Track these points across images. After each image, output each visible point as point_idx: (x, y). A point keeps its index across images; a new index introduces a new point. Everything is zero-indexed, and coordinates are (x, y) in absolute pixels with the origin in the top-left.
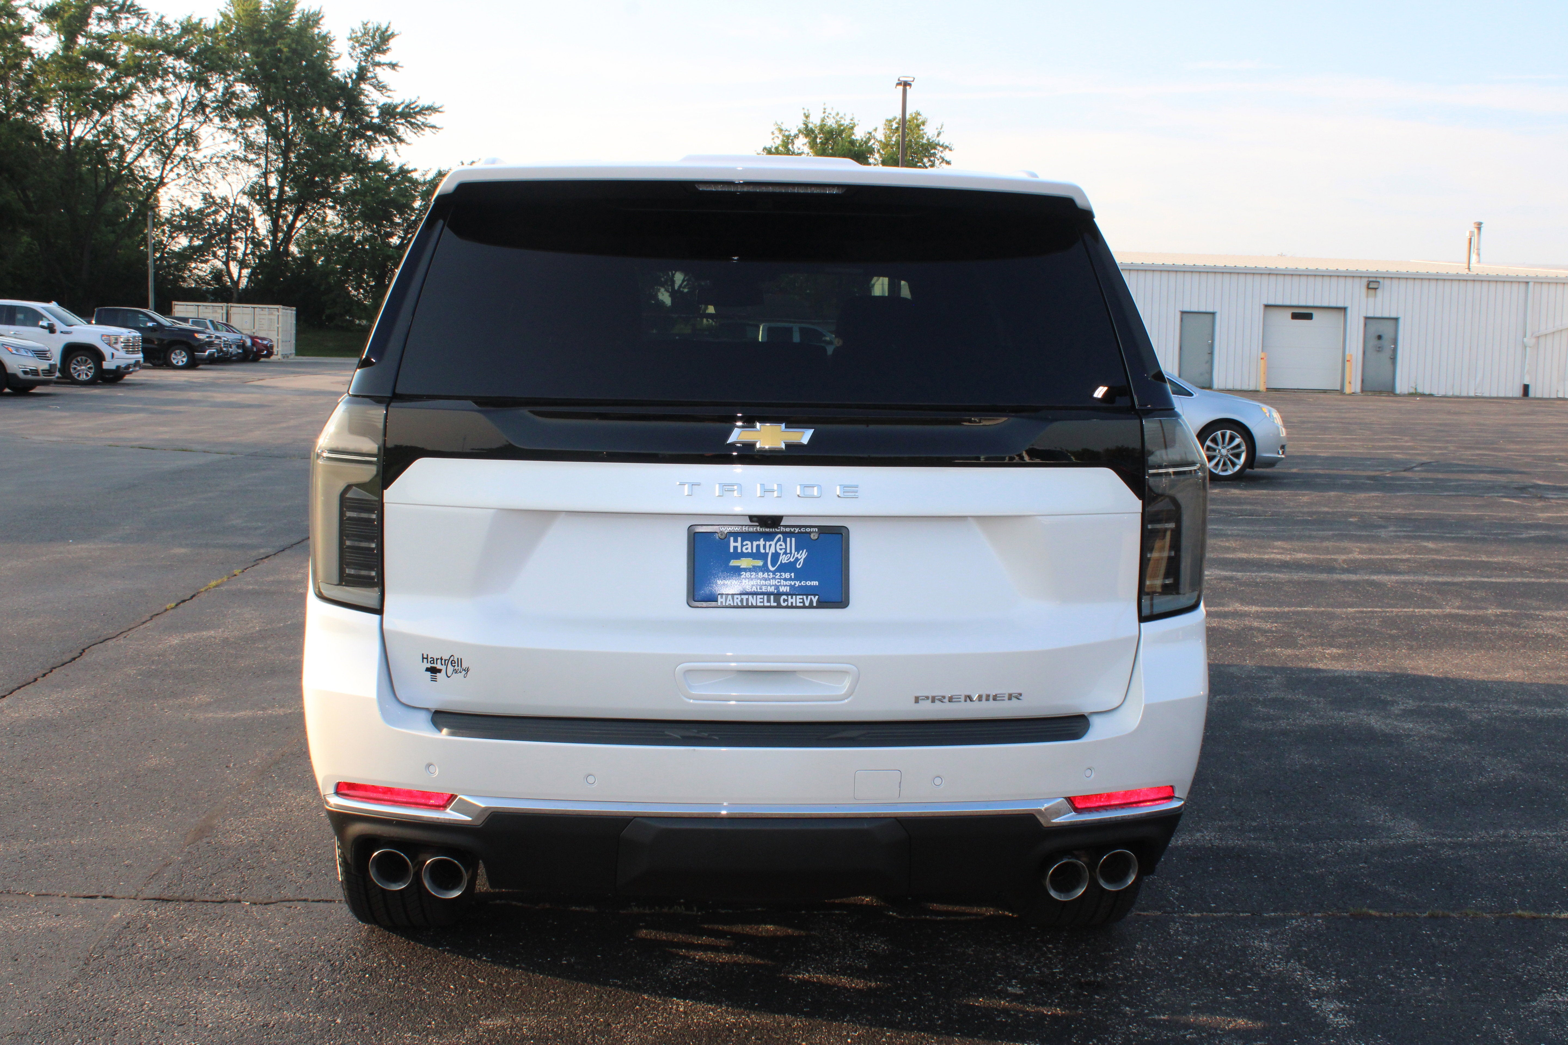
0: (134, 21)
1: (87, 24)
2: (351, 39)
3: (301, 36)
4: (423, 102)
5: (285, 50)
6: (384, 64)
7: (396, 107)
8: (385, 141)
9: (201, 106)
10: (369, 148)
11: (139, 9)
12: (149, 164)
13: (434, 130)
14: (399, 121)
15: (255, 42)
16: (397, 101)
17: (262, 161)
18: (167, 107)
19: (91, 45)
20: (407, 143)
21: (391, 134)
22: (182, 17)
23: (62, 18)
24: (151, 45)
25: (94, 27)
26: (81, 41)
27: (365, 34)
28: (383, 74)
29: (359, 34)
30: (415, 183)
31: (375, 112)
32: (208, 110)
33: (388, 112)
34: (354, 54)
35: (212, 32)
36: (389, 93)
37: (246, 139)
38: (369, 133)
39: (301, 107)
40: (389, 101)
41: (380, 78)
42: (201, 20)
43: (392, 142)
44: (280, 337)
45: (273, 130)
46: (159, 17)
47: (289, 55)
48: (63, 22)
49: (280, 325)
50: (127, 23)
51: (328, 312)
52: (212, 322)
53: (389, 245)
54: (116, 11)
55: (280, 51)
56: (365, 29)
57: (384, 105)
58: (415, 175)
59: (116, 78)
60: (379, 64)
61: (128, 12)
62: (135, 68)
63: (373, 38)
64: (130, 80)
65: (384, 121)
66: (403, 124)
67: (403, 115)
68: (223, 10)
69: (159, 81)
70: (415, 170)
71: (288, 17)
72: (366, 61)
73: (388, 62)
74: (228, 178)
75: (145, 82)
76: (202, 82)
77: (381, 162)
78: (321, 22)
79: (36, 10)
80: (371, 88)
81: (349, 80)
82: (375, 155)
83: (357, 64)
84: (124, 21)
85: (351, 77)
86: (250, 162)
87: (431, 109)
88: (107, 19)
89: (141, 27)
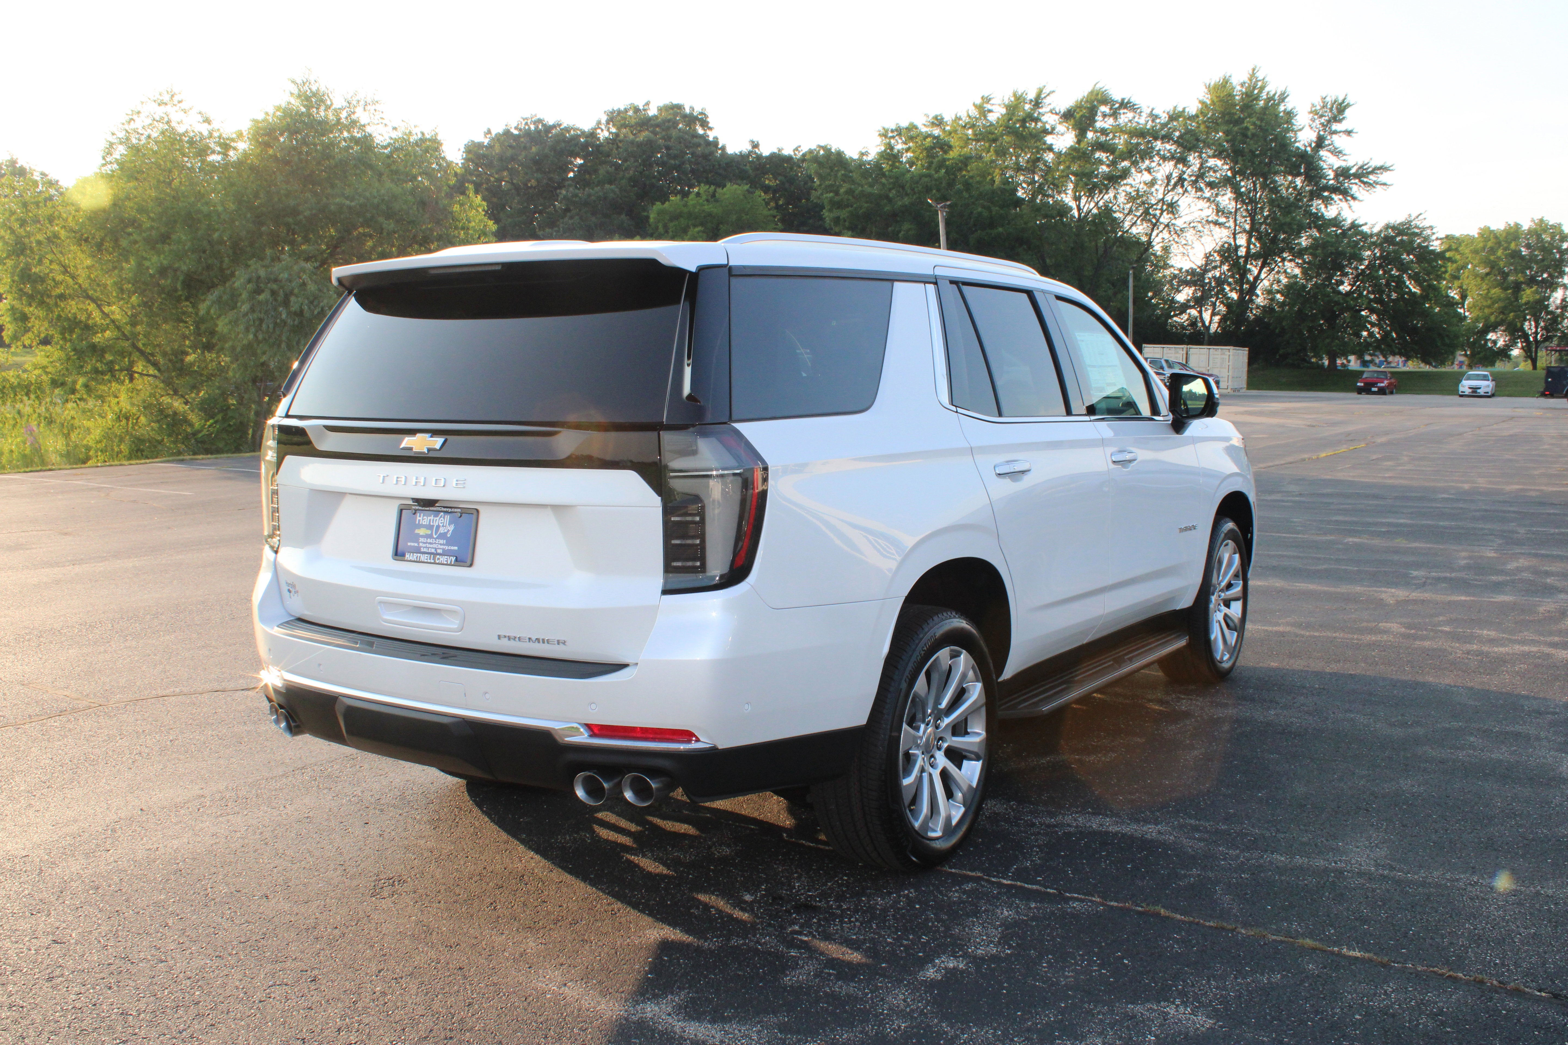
0: (1130, 115)
1: (1095, 121)
2: (1311, 112)
3: (1265, 114)
4: (1374, 164)
5: (1251, 127)
6: (1340, 132)
7: (1349, 169)
8: (1340, 200)
9: (1181, 180)
10: (1326, 207)
11: (1134, 105)
12: (1139, 230)
13: (1384, 187)
14: (1353, 181)
15: (1229, 122)
16: (1350, 163)
17: (1231, 223)
18: (1152, 183)
19: (1098, 138)
20: (1360, 201)
21: (1345, 193)
22: (1170, 108)
23: (1075, 118)
24: (1141, 133)
25: (1099, 124)
26: (1090, 135)
27: (1323, 107)
28: (1339, 141)
29: (1318, 108)
30: (1365, 236)
31: (1331, 175)
32: (1186, 183)
33: (1343, 173)
34: (1314, 125)
35: (1192, 118)
36: (1344, 157)
37: (1217, 205)
38: (1326, 194)
39: (1265, 176)
40: (1344, 164)
41: (1337, 144)
42: (1184, 109)
43: (1347, 200)
44: (1230, 374)
45: (1239, 196)
46: (1150, 110)
47: (1254, 131)
48: (1076, 121)
49: (1231, 363)
50: (1125, 117)
51: (1281, 352)
52: (1167, 361)
53: (1340, 293)
54: (1116, 109)
55: (1247, 128)
56: (1324, 102)
57: (1339, 168)
58: (1365, 229)
59: (1113, 163)
60: (1335, 132)
61: (1126, 108)
62: (1130, 153)
63: (1331, 109)
64: (1126, 164)
65: (1338, 183)
66: (1356, 184)
67: (1357, 176)
68: (1201, 98)
69: (1147, 162)
70: (1366, 224)
71: (1257, 98)
72: (1325, 131)
73: (1343, 129)
74: (1203, 240)
75: (1135, 163)
76: (1182, 160)
77: (1335, 218)
78: (1286, 100)
79: (1056, 114)
80: (1329, 154)
81: (1309, 149)
82: (1330, 212)
83: (1316, 134)
84: (1122, 116)
85: (1310, 145)
86: (1220, 225)
87: (1383, 169)
88: (1110, 116)
89: (1136, 119)
